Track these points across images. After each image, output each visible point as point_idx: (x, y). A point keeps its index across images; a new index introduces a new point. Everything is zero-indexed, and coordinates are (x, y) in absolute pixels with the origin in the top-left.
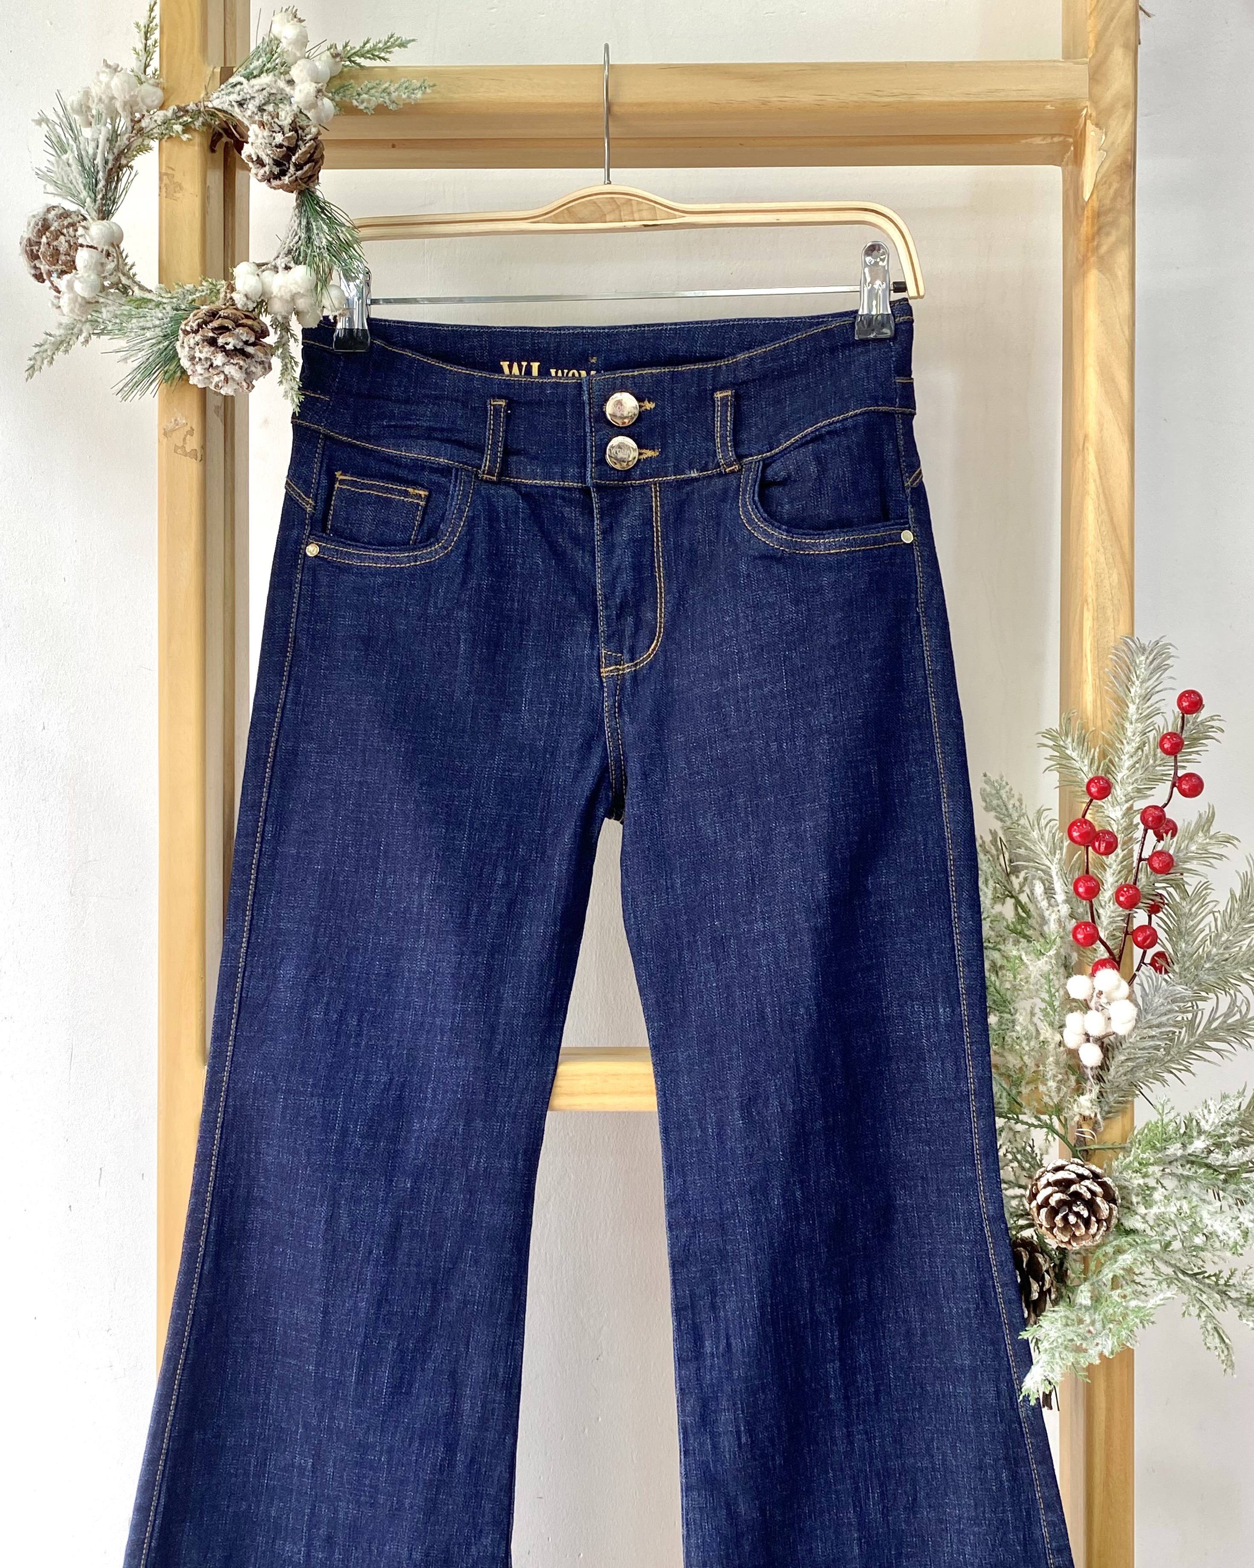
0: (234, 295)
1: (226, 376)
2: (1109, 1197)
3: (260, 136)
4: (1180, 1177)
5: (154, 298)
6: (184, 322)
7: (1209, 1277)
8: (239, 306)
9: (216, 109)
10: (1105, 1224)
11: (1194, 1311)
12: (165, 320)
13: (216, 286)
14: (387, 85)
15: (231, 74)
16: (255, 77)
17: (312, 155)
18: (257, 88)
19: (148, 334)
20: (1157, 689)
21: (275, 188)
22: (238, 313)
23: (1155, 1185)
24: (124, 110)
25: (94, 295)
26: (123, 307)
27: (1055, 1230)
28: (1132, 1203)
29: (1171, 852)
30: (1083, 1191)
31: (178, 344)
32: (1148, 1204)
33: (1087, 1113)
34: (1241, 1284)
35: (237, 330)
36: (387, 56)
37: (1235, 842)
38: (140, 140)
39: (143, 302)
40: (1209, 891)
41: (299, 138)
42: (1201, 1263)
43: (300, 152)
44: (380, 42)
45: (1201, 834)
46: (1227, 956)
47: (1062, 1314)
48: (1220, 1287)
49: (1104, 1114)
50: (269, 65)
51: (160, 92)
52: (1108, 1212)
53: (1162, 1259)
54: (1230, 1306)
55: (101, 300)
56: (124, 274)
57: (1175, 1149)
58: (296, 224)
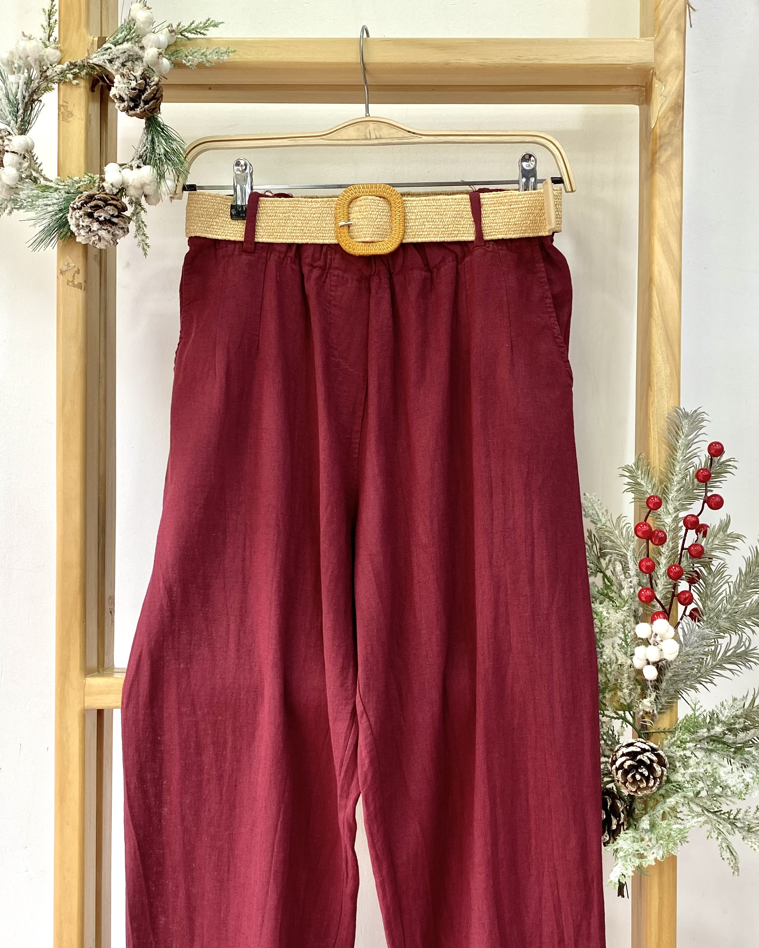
0: (104, 184)
1: (99, 237)
2: (661, 763)
3: (121, 82)
4: (707, 750)
5: (53, 186)
6: (72, 202)
7: (724, 814)
8: (107, 191)
9: (95, 64)
10: (658, 780)
11: (715, 835)
12: (60, 200)
13: (93, 178)
14: (204, 50)
15: (105, 42)
16: (120, 44)
17: (155, 95)
18: (121, 51)
19: (50, 209)
20: (695, 441)
21: (131, 116)
22: (107, 197)
23: (690, 755)
24: (35, 64)
25: (15, 183)
26: (34, 191)
27: (627, 784)
28: (676, 766)
29: (703, 544)
30: (645, 759)
31: (69, 215)
32: (686, 767)
33: (648, 710)
34: (743, 819)
35: (106, 208)
36: (205, 32)
37: (744, 539)
38: (46, 83)
39: (48, 187)
40: (725, 569)
41: (147, 84)
42: (719, 805)
43: (147, 93)
44: (201, 23)
45: (721, 533)
46: (737, 610)
47: (631, 835)
48: (731, 820)
49: (658, 710)
50: (128, 37)
51: (58, 53)
52: (660, 773)
53: (694, 802)
54: (737, 832)
55: (19, 186)
56: (34, 170)
57: (703, 732)
58: (145, 139)
